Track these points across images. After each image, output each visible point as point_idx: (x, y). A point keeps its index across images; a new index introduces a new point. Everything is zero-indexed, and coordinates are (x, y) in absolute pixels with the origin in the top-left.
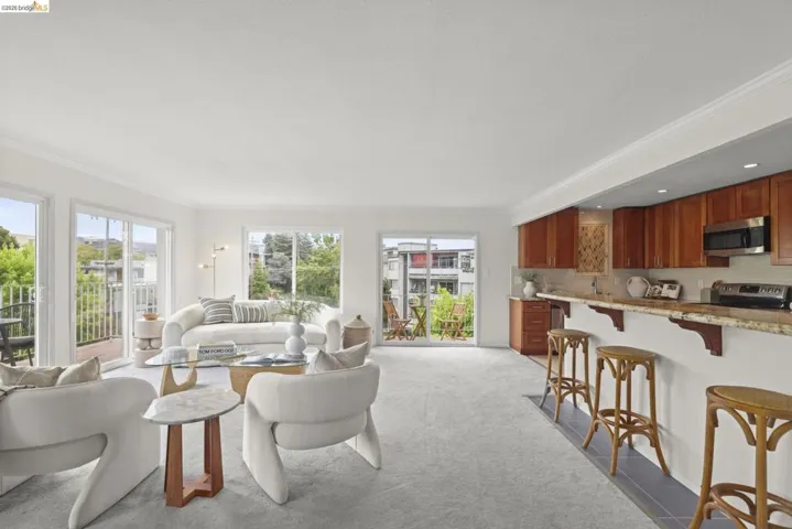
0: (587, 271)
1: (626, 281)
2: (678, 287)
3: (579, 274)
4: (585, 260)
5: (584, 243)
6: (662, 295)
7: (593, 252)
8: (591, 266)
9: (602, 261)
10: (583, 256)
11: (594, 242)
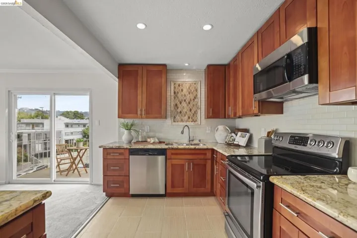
1: (215, 129)
2: (248, 135)
3: (176, 123)
4: (181, 112)
5: (180, 98)
6: (235, 143)
7: (187, 105)
8: (186, 117)
9: (196, 112)
10: (179, 109)
11: (188, 97)
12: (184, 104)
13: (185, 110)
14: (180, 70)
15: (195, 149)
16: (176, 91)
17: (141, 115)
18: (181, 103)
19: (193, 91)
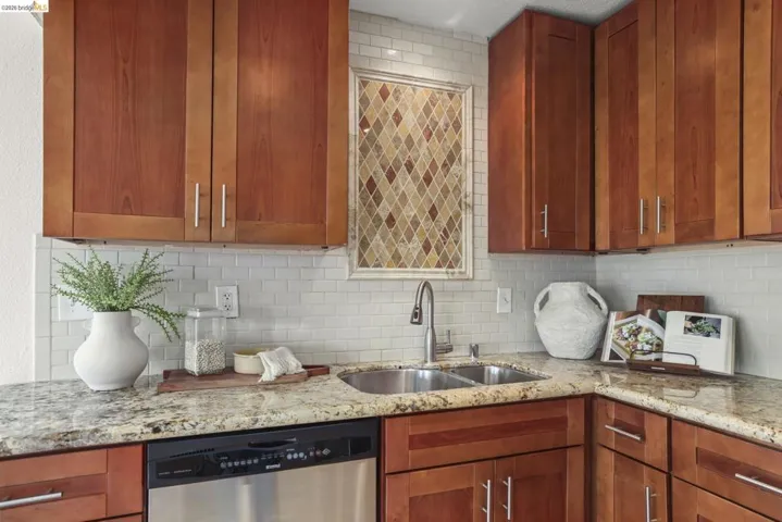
0: (397, 260)
1: (533, 299)
2: (726, 326)
3: (369, 273)
4: (391, 220)
5: (391, 153)
6: (667, 359)
7: (421, 189)
8: (416, 245)
9: (453, 225)
10: (384, 202)
11: (423, 151)
12: (405, 182)
13: (410, 212)
14: (390, 22)
15: (524, 403)
16: (373, 115)
17: (209, 219)
18: (391, 176)
19: (441, 124)
